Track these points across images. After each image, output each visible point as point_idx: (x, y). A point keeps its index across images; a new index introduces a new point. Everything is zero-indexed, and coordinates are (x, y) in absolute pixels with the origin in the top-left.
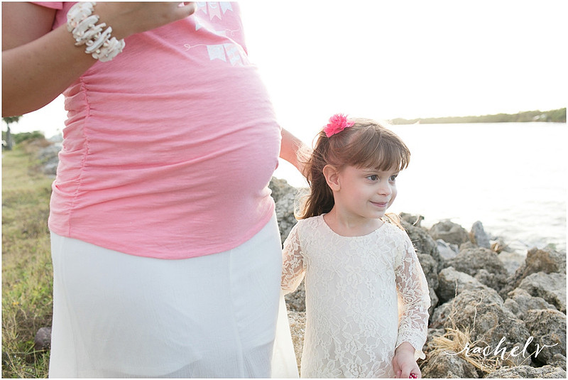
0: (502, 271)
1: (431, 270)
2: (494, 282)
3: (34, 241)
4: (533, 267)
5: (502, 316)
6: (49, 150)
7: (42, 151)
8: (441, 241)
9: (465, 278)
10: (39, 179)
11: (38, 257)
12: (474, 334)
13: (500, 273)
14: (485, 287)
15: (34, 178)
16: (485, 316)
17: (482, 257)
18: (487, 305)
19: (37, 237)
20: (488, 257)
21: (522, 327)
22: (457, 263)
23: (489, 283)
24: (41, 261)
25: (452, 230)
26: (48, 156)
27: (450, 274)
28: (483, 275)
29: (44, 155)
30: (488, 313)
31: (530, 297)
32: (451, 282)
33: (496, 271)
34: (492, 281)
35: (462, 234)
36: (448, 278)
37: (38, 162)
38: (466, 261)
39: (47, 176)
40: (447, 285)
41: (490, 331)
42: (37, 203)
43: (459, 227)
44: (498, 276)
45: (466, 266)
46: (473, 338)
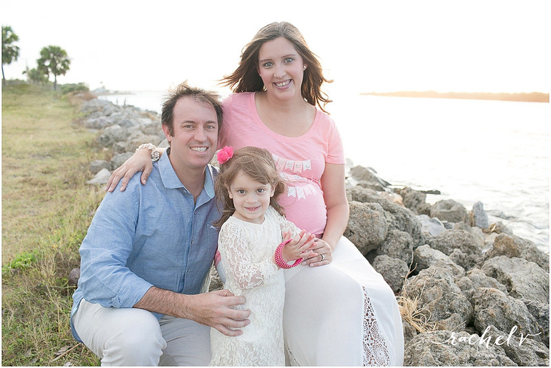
0: (476, 252)
1: (408, 246)
2: (465, 261)
3: (74, 191)
4: (499, 251)
5: (447, 290)
6: (91, 103)
7: (86, 103)
8: (436, 219)
9: (439, 255)
10: (80, 132)
11: (75, 207)
12: (421, 303)
13: (475, 253)
14: (455, 265)
15: (77, 130)
16: (432, 289)
17: (461, 237)
18: (436, 280)
19: (76, 189)
20: (466, 238)
21: (462, 301)
22: (437, 241)
23: (461, 261)
24: (78, 212)
25: (452, 209)
26: (91, 110)
27: (425, 251)
28: (457, 253)
29: (87, 108)
30: (435, 286)
31: (484, 276)
32: (425, 258)
33: (472, 252)
34: (464, 259)
35: (461, 213)
36: (423, 254)
37: (81, 115)
38: (445, 240)
39: (88, 130)
40: (421, 260)
41: (434, 302)
42: (78, 155)
43: (459, 206)
44: (472, 255)
45: (445, 244)
46: (420, 306)
